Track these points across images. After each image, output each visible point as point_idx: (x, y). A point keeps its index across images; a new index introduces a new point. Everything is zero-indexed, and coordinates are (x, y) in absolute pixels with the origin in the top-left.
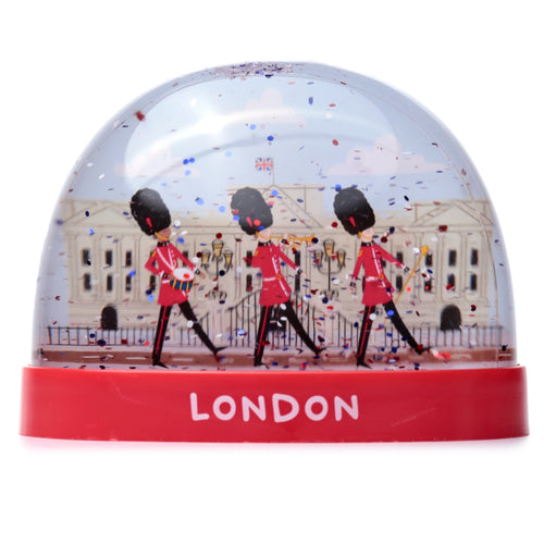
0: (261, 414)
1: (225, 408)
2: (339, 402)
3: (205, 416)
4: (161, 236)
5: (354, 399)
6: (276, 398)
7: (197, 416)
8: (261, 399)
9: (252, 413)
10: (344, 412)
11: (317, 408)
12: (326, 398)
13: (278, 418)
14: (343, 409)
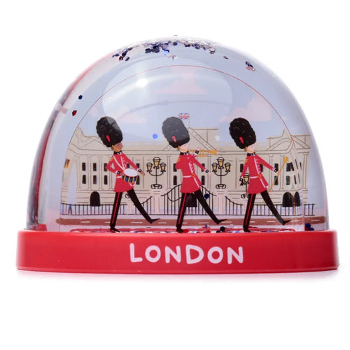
0: (178, 258)
1: (153, 254)
2: (230, 251)
3: (140, 259)
4: (116, 147)
5: (240, 249)
6: (189, 247)
7: (134, 259)
8: (178, 248)
9: (171, 257)
10: (234, 258)
11: (216, 255)
12: (222, 248)
13: (190, 261)
14: (233, 256)
